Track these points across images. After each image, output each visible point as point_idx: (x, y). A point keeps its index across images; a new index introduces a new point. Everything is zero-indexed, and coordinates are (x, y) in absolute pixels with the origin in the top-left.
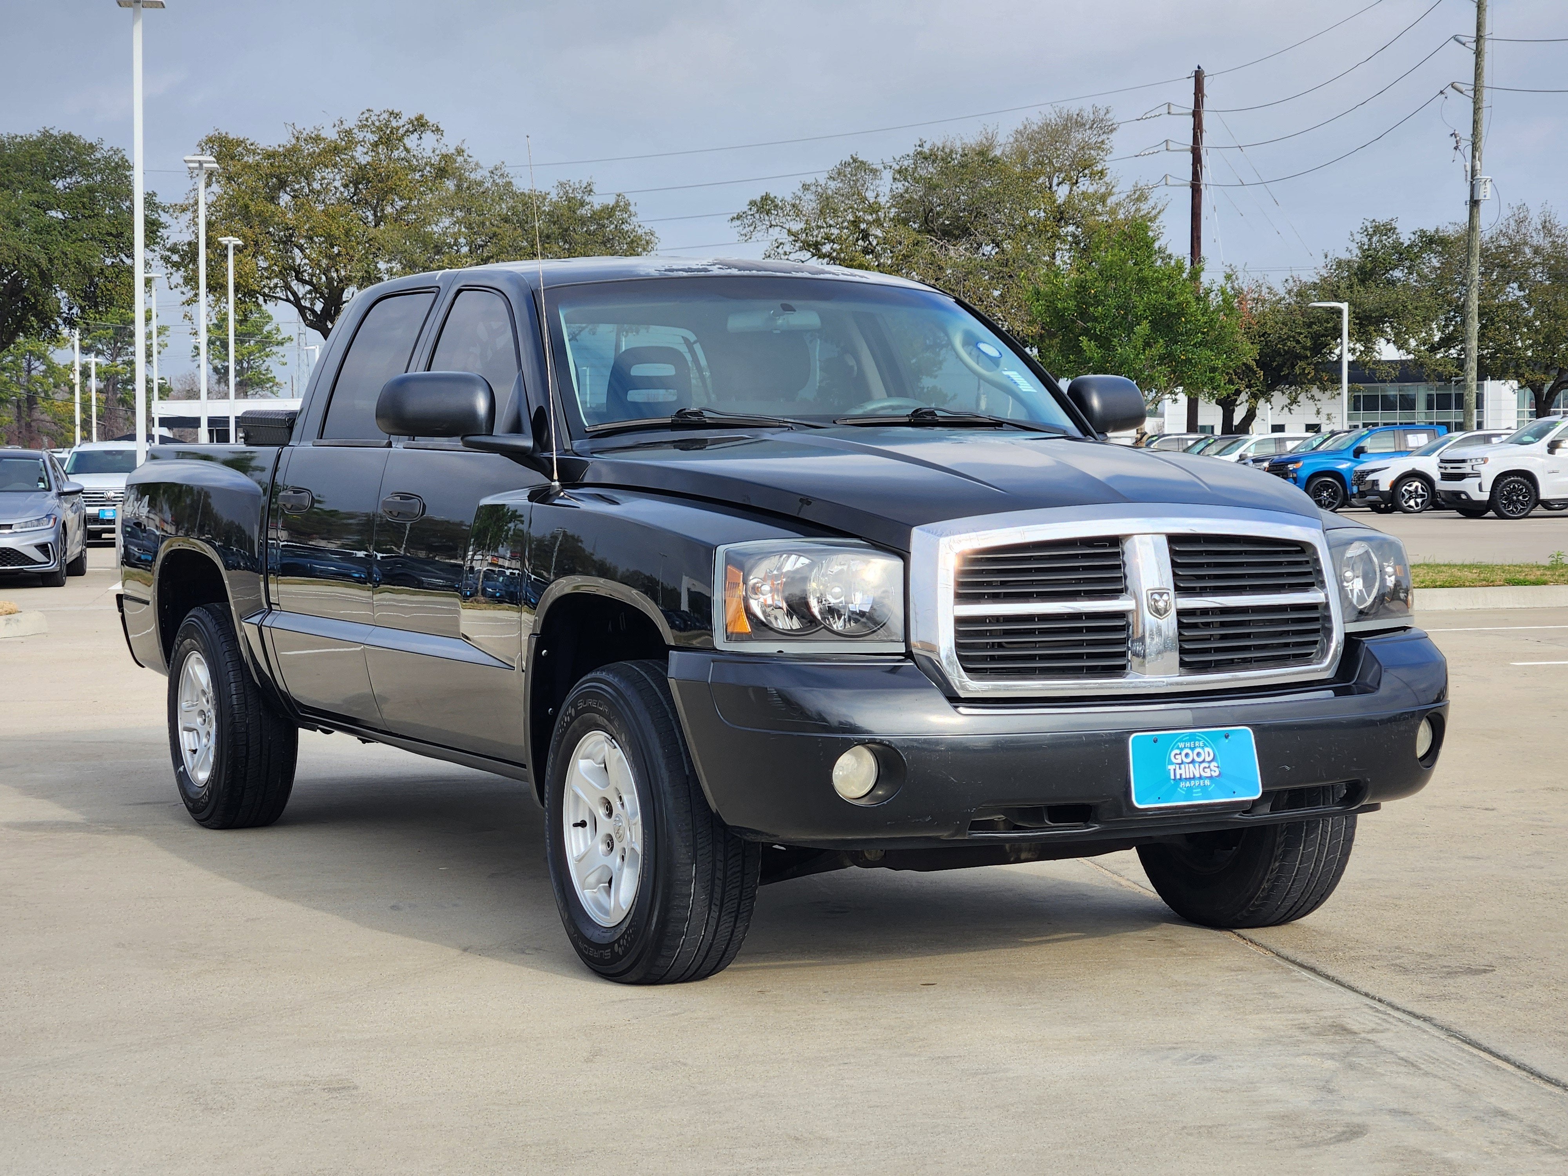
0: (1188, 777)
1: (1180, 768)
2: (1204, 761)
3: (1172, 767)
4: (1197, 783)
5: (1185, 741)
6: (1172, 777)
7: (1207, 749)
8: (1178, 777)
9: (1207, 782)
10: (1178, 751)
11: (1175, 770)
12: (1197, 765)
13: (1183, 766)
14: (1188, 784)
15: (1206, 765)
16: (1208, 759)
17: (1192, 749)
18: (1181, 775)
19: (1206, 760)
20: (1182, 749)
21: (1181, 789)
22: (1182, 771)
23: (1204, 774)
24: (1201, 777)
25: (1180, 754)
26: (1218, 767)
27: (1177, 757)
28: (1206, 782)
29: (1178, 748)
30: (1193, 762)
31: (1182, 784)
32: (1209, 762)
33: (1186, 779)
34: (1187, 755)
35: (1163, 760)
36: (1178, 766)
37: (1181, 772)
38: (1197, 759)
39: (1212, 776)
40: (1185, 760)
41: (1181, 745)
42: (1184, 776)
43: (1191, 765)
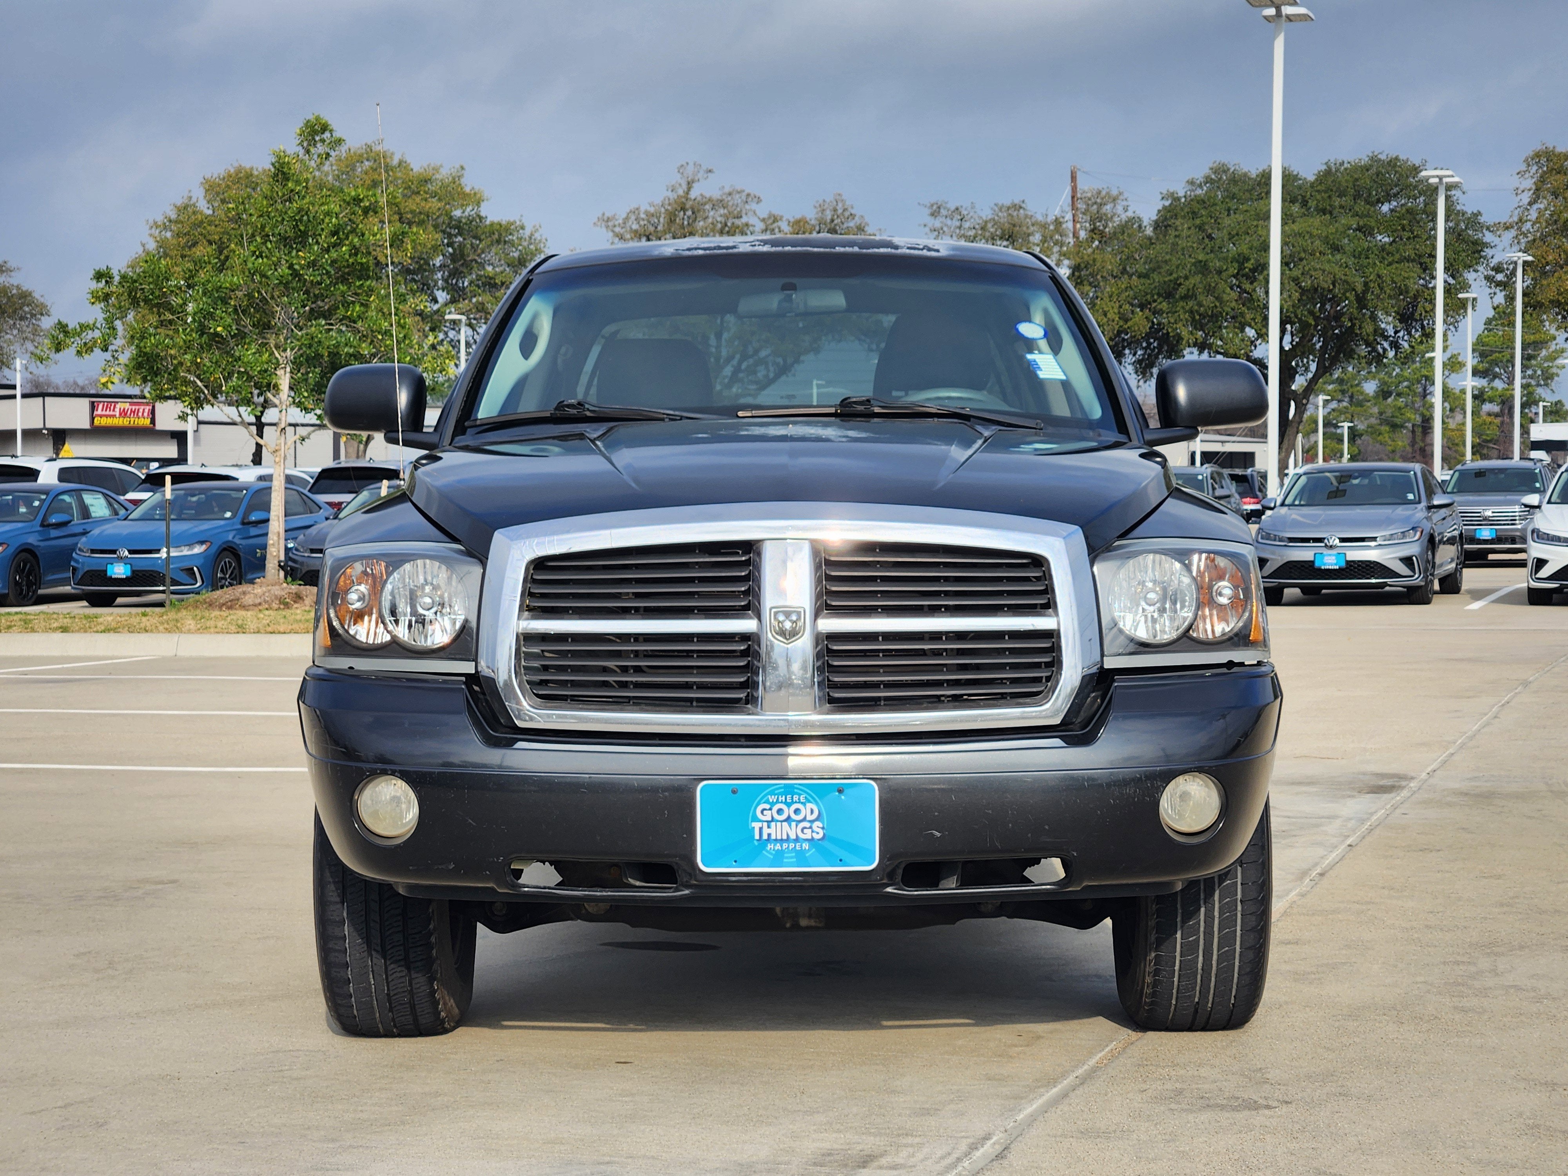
0: (779, 837)
1: (769, 827)
2: (804, 819)
3: (756, 825)
4: (792, 845)
5: (778, 794)
6: (757, 837)
7: (809, 806)
8: (765, 837)
9: (806, 846)
10: (767, 806)
11: (761, 829)
12: (793, 824)
13: (773, 824)
14: (778, 847)
15: (807, 825)
16: (809, 818)
17: (789, 805)
18: (769, 835)
19: (808, 818)
20: (773, 804)
21: (767, 851)
22: (772, 830)
23: (801, 836)
24: (797, 839)
25: (770, 809)
26: (823, 828)
27: (765, 812)
28: (804, 845)
29: (767, 802)
30: (788, 819)
31: (770, 846)
32: (812, 822)
33: (776, 840)
34: (780, 811)
35: (746, 815)
36: (765, 824)
37: (769, 831)
38: (793, 816)
39: (813, 839)
40: (776, 817)
41: (772, 798)
42: (773, 837)
43: (785, 824)
